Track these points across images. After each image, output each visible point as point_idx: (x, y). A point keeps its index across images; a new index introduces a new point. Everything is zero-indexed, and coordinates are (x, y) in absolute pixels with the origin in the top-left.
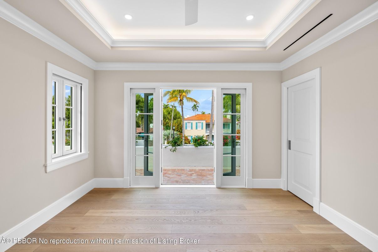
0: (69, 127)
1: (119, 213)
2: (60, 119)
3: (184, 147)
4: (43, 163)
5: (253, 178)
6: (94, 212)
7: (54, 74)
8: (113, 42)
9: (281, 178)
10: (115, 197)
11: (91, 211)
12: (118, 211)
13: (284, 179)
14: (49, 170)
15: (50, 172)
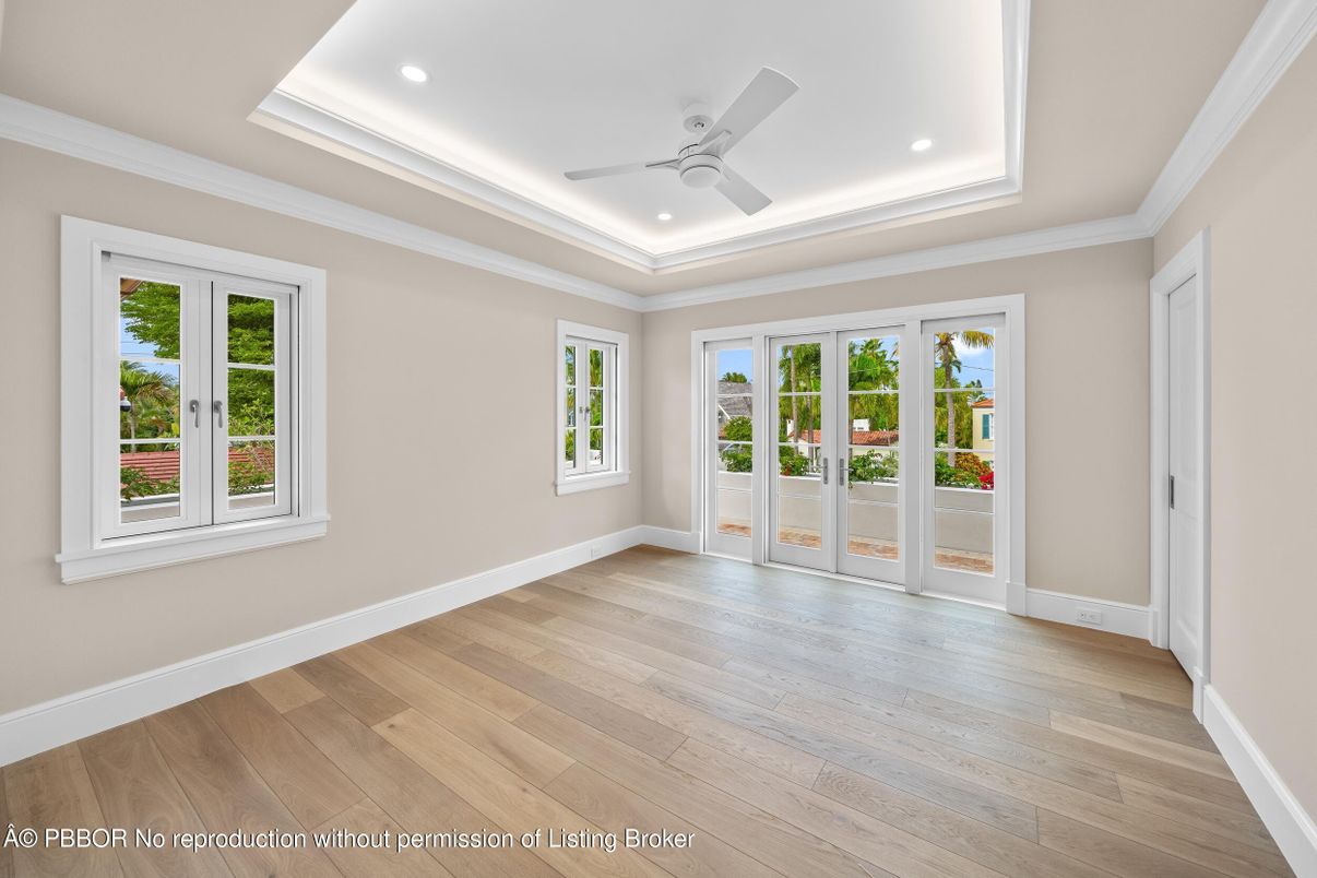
0: (598, 424)
1: (656, 586)
2: (581, 411)
3: (875, 483)
4: (553, 480)
5: (1028, 583)
6: (621, 577)
7: (568, 336)
8: (655, 260)
9: (1151, 606)
10: (667, 563)
11: (618, 574)
12: (658, 583)
13: (1156, 610)
14: (560, 491)
15: (562, 496)
